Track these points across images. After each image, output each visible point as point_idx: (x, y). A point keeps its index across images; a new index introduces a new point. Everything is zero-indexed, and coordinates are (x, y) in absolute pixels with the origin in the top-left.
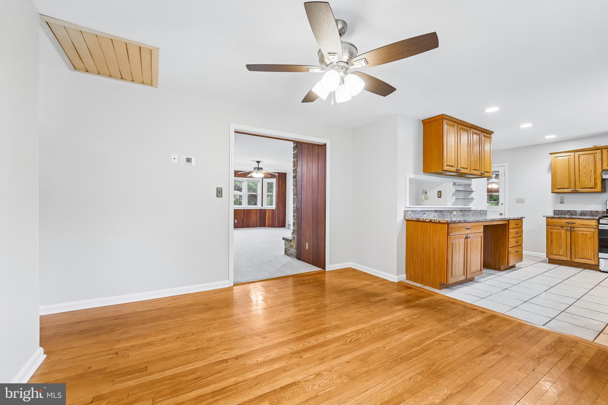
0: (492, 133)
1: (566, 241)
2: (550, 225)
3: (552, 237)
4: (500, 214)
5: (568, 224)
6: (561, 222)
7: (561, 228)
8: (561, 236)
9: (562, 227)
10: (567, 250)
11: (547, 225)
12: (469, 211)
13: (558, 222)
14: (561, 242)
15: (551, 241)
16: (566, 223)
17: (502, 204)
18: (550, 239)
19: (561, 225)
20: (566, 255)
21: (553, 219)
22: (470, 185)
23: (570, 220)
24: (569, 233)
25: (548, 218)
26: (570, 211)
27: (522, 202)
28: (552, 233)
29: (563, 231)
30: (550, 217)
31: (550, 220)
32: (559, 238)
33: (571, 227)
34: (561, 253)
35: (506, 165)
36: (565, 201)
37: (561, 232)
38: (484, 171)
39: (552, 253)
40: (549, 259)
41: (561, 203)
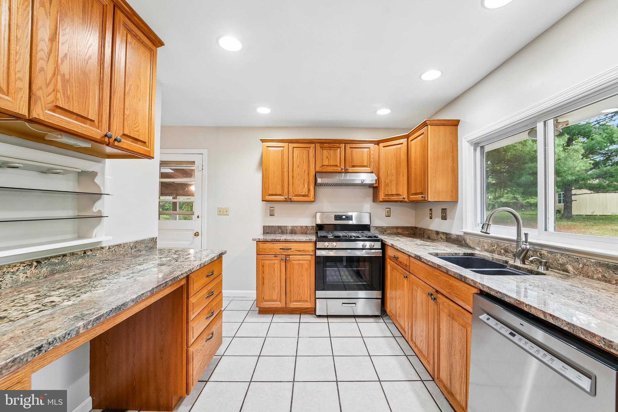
0: (161, 44)
1: (281, 276)
2: (261, 253)
3: (263, 273)
4: (195, 234)
5: (282, 251)
6: (275, 247)
7: (275, 258)
8: (275, 271)
9: (276, 256)
10: (282, 291)
11: (258, 254)
12: (89, 253)
13: (271, 249)
14: (274, 279)
15: (263, 279)
16: (280, 249)
17: (198, 217)
18: (261, 277)
19: (274, 253)
20: (281, 299)
21: (264, 244)
22: (94, 174)
23: (285, 245)
24: (283, 264)
25: (258, 242)
26: (281, 227)
27: (225, 213)
28: (263, 266)
29: (276, 261)
30: (261, 240)
31: (261, 245)
32: (273, 274)
33: (286, 255)
34: (275, 297)
35: (205, 152)
36: (276, 212)
37: (275, 264)
38: (124, 135)
39: (263, 299)
40: (259, 308)
41: (272, 215)
